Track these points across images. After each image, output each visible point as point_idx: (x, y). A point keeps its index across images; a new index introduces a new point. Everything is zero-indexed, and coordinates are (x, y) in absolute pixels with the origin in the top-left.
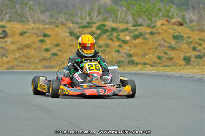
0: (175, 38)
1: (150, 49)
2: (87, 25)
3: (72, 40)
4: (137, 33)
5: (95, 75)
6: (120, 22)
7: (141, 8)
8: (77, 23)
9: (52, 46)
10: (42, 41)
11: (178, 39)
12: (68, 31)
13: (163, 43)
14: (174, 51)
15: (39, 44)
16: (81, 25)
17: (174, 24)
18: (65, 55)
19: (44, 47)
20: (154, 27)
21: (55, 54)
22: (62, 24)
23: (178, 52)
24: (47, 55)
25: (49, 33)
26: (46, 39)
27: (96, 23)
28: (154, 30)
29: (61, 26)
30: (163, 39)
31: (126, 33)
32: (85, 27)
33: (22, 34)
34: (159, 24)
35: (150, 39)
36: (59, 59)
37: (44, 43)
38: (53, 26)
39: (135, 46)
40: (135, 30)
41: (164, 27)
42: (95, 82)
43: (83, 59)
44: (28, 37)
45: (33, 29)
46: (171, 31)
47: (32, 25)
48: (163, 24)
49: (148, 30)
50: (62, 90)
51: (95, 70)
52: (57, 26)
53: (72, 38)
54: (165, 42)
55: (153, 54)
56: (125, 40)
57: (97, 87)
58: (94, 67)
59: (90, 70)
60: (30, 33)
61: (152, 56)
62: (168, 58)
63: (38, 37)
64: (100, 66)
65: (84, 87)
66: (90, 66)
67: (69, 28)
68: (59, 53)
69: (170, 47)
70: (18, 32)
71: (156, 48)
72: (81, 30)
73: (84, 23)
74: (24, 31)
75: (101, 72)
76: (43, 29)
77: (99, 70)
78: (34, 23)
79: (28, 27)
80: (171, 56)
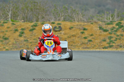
2: (110, 23)
3: (101, 32)
8: (104, 22)
9: (89, 36)
10: (82, 33)
12: (98, 27)
15: (80, 34)
16: (106, 23)
18: (96, 41)
19: (84, 36)
21: (90, 41)
22: (95, 22)
24: (85, 41)
25: (87, 28)
26: (85, 31)
27: (115, 22)
33: (70, 29)
36: (93, 44)
37: (84, 34)
38: (89, 24)
44: (74, 30)
45: (77, 25)
47: (77, 23)
52: (92, 24)
53: (101, 30)
60: (76, 28)
63: (80, 30)
67: (99, 25)
68: (92, 40)
70: (68, 27)
72: (107, 26)
73: (109, 22)
74: (72, 26)
76: (84, 25)
78: (78, 22)
79: (74, 24)
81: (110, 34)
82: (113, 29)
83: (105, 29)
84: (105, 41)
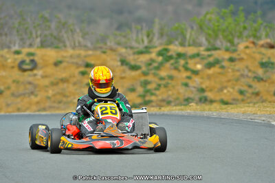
0: (263, 65)
1: (229, 81)
2: (144, 50)
3: (124, 71)
4: (211, 59)
5: (109, 121)
6: (189, 45)
7: (218, 26)
8: (131, 48)
10: (83, 73)
11: (266, 67)
12: (118, 59)
13: (246, 72)
14: (262, 84)
15: (79, 77)
16: (136, 50)
17: (262, 46)
19: (86, 81)
20: (235, 51)
22: (112, 50)
23: (267, 84)
25: (93, 62)
26: (88, 70)
27: (156, 47)
28: (235, 55)
29: (109, 52)
30: (247, 67)
31: (197, 59)
32: (141, 53)
33: (56, 64)
34: (241, 47)
35: (229, 68)
37: (86, 76)
38: (98, 53)
39: (209, 77)
40: (209, 56)
41: (248, 51)
42: (108, 131)
43: (96, 100)
44: (65, 68)
45: (71, 57)
46: (258, 56)
47: (71, 52)
48: (247, 47)
49: (227, 56)
50: (64, 142)
51: (110, 115)
52: (104, 52)
53: (125, 67)
54: (250, 71)
55: (233, 88)
56: (195, 69)
57: (112, 137)
58: (109, 111)
59: (102, 114)
60: (68, 62)
61: (231, 90)
62: (253, 93)
63: (78, 67)
64: (117, 109)
65: (93, 138)
66: (104, 109)
67: (120, 55)
69: (255, 77)
70: (52, 61)
71: (237, 80)
72: (136, 57)
73: (141, 47)
74: (60, 59)
75: (118, 116)
76: (86, 56)
77: (116, 114)
78: (74, 48)
79: (65, 54)
80: (257, 90)
81: (145, 74)
82: (150, 64)
83: (133, 63)
84: (133, 90)
